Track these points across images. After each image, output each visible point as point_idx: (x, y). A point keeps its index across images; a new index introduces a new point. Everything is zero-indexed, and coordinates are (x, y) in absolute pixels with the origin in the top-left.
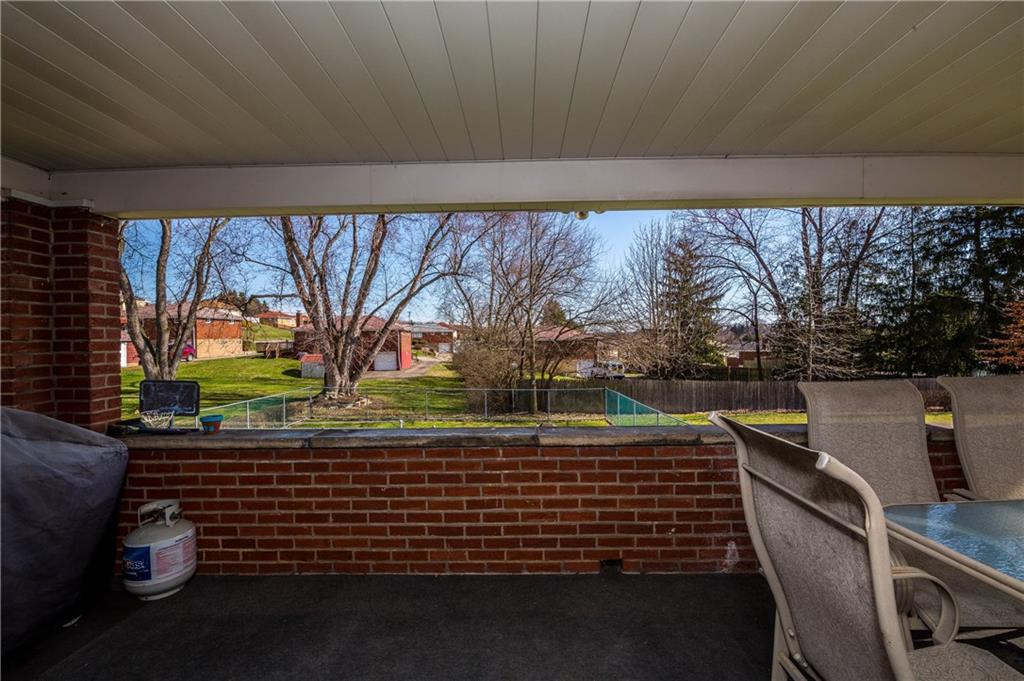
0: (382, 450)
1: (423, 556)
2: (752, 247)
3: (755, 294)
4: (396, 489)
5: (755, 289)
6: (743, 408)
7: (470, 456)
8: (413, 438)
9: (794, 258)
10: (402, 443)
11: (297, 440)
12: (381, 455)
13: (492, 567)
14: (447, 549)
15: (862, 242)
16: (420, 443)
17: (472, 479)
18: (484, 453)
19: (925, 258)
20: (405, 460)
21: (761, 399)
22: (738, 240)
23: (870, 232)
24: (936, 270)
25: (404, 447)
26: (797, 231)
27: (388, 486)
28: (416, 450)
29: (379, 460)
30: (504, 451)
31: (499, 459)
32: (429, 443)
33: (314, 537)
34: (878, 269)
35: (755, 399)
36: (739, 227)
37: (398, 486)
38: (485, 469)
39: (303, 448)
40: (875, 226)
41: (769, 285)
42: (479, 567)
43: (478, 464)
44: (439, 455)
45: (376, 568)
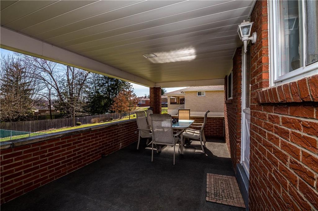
0: (45, 141)
1: (60, 172)
2: (51, 74)
3: (50, 90)
4: (51, 153)
5: (50, 88)
6: (50, 128)
7: (74, 137)
8: (58, 135)
9: (63, 80)
10: (54, 137)
11: (7, 145)
12: (45, 143)
13: (79, 167)
14: (67, 167)
15: (84, 79)
16: (60, 136)
17: (74, 143)
18: (78, 135)
19: (98, 86)
20: (54, 143)
21: (57, 125)
22: (45, 70)
23: (86, 77)
24: (100, 89)
25: (55, 138)
26: (65, 72)
27: (48, 153)
28: (58, 139)
29: (44, 145)
30: (83, 134)
31: (81, 136)
32: (63, 135)
33: (14, 183)
34: (87, 87)
35: (55, 125)
36: (45, 66)
37: (51, 152)
38: (78, 140)
39: (10, 148)
40: (87, 75)
41: (56, 87)
42: (76, 168)
43: (76, 139)
44: (65, 139)
45: (42, 184)
